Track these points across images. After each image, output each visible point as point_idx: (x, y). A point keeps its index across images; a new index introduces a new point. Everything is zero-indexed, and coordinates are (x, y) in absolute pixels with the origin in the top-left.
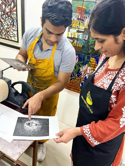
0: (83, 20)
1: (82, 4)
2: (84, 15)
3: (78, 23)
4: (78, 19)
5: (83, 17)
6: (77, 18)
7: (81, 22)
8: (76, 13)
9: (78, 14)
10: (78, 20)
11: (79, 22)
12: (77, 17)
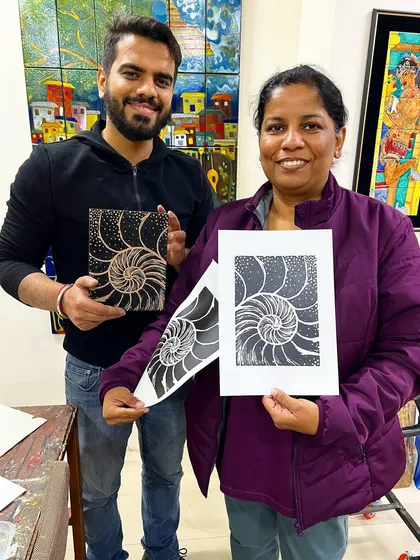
0: (74, 120)
1: (59, 76)
2: (74, 107)
3: (61, 130)
4: (58, 117)
5: (73, 112)
6: (53, 114)
7: (69, 125)
8: (46, 101)
9: (54, 105)
10: (58, 121)
11: (63, 126)
12: (53, 112)
